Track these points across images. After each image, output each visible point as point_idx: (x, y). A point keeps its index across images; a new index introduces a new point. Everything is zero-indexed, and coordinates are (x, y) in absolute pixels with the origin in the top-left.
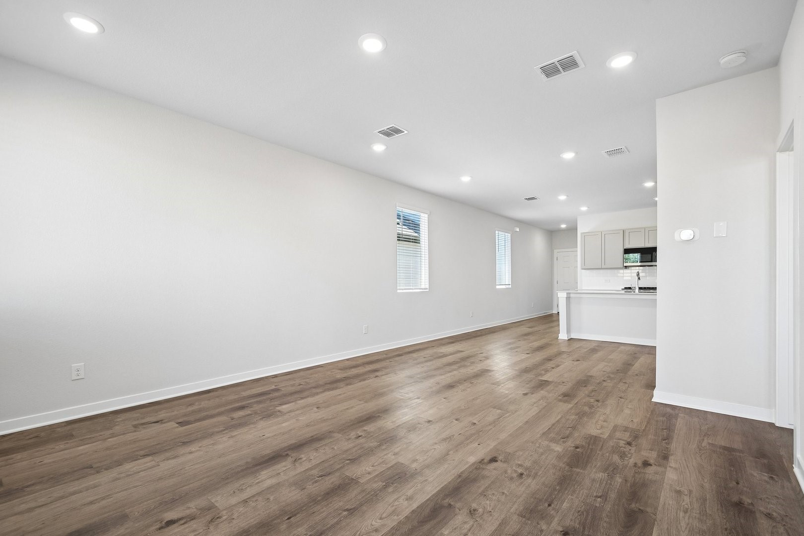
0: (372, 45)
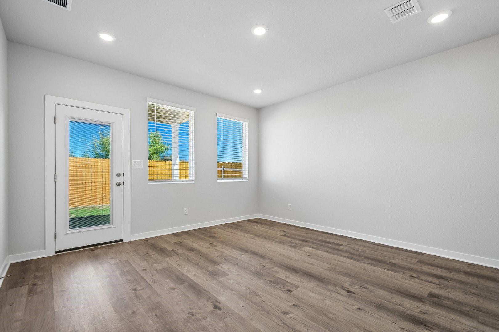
0: (260, 31)
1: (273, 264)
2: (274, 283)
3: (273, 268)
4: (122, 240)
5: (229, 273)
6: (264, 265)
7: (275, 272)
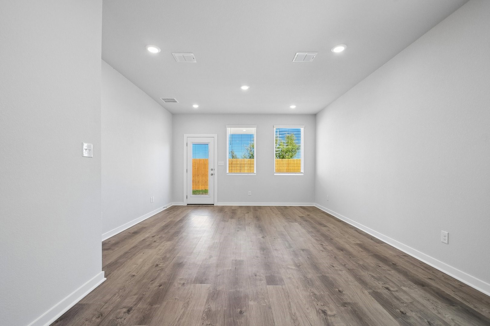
4: (213, 205)
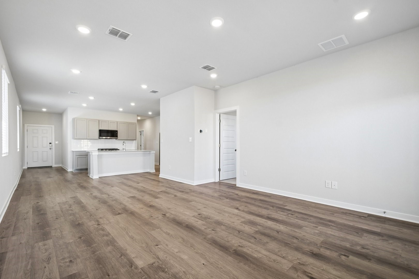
0: (217, 23)
1: (204, 232)
2: (208, 218)
3: (206, 229)
5: (241, 224)
6: (213, 231)
7: (204, 225)
